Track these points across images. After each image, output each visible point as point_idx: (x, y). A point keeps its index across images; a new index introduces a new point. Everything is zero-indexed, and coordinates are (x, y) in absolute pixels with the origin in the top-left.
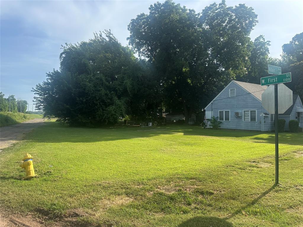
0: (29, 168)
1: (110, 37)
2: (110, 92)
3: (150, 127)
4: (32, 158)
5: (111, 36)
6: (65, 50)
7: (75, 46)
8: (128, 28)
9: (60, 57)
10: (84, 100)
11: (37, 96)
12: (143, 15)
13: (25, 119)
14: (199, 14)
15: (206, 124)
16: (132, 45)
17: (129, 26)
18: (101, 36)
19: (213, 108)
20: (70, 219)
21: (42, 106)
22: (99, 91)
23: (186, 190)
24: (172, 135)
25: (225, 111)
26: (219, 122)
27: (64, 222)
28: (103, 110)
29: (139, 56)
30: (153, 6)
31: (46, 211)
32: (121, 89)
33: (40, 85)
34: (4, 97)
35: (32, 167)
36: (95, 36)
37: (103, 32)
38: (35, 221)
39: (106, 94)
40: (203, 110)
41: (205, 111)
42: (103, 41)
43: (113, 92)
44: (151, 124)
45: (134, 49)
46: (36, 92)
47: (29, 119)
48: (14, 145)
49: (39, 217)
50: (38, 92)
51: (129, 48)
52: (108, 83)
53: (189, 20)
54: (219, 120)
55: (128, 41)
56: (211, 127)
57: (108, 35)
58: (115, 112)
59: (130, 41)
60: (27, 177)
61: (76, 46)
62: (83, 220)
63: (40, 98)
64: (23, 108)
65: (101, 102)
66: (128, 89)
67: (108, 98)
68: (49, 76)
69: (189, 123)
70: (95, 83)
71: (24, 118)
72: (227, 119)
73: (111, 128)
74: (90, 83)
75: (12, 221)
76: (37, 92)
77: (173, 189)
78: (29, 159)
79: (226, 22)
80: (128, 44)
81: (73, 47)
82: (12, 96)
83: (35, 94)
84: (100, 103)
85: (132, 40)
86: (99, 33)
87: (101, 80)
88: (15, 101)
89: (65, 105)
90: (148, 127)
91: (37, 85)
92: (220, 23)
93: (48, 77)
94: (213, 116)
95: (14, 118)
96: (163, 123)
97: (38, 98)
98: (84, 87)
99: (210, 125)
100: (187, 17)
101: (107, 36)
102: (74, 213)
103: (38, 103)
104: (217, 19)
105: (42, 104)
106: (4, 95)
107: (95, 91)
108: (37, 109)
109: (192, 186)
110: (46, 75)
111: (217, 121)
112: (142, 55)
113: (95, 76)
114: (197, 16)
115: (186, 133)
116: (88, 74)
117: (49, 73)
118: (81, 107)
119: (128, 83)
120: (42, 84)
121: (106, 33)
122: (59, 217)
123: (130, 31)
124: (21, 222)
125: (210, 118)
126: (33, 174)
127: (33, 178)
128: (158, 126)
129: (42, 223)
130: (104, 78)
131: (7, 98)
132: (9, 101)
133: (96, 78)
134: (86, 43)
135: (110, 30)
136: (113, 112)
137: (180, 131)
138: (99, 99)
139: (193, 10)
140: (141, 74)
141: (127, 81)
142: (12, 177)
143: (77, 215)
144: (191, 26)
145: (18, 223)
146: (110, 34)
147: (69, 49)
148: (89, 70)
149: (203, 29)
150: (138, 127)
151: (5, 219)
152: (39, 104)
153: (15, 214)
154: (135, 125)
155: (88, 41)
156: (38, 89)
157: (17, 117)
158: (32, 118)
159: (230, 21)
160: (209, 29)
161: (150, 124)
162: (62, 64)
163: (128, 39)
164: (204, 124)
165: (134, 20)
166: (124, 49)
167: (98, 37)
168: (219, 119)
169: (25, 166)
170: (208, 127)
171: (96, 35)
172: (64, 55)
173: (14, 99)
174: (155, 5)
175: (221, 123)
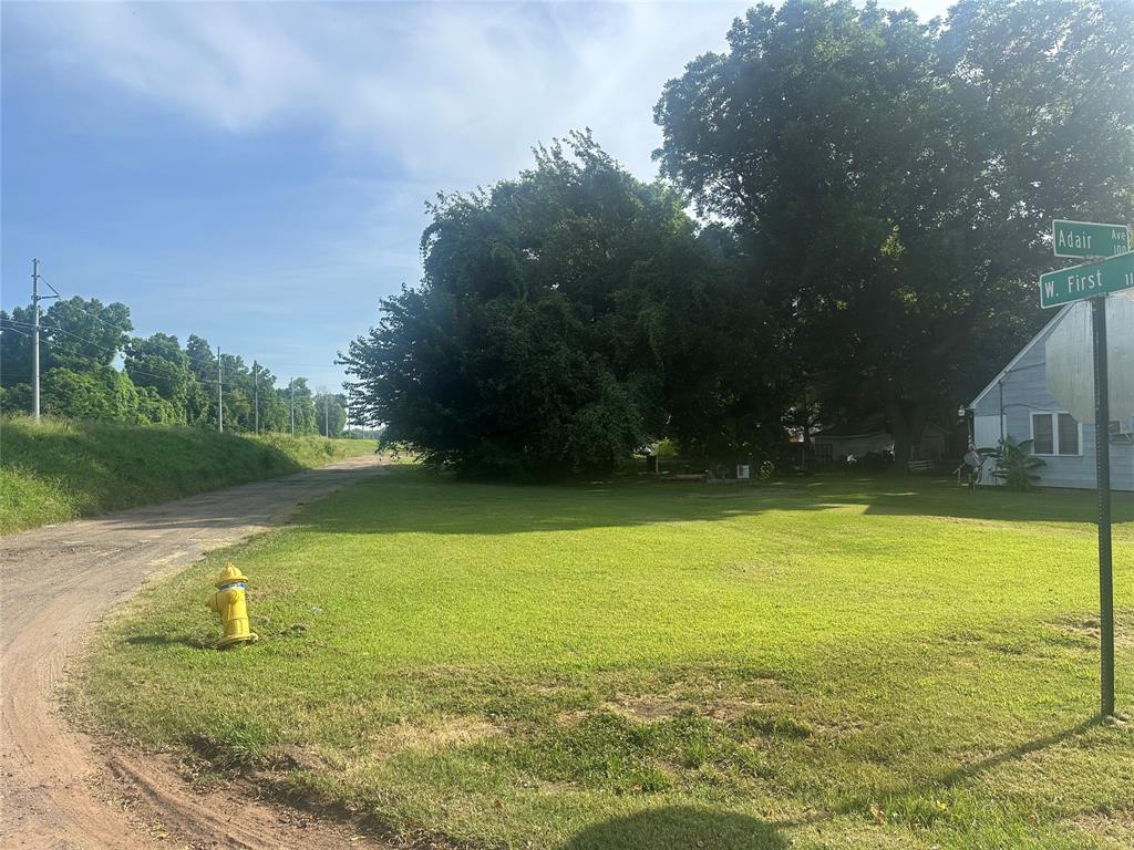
0: (232, 611)
1: (589, 155)
2: (589, 353)
3: (744, 481)
4: (242, 581)
5: (593, 151)
6: (438, 217)
7: (472, 202)
8: (656, 117)
9: (424, 243)
10: (501, 387)
11: (355, 379)
12: (710, 58)
13: (331, 455)
14: (934, 23)
15: (977, 469)
16: (673, 176)
17: (658, 108)
18: (557, 155)
19: (1004, 403)
20: (268, 775)
21: (369, 411)
22: (550, 353)
23: (711, 713)
24: (813, 513)
25: (1060, 415)
26: (1033, 459)
27: (249, 781)
28: (564, 420)
29: (700, 214)
30: (745, 20)
31: (212, 746)
32: (627, 343)
33: (362, 342)
34: (276, 386)
35: (241, 610)
36: (538, 157)
37: (564, 140)
38: (174, 770)
39: (575, 365)
40: (962, 412)
41: (970, 415)
42: (566, 174)
43: (597, 355)
44: (745, 472)
45: (682, 191)
46: (348, 365)
47: (343, 456)
48: (251, 539)
49: (187, 761)
50: (357, 364)
51: (662, 186)
52: (581, 323)
53: (891, 57)
54: (1032, 454)
55: (658, 163)
56: (1001, 482)
57: (581, 149)
58: (604, 427)
59: (663, 162)
60: (226, 639)
61: (476, 199)
62: (302, 782)
63: (362, 384)
64: (334, 420)
65: (558, 393)
66: (651, 340)
67: (580, 375)
68: (388, 311)
69: (912, 464)
70: (536, 327)
71: (328, 452)
72: (1069, 445)
73: (595, 487)
74: (519, 327)
75: (113, 766)
76: (355, 367)
77: (667, 707)
78: (234, 582)
79: (1060, 43)
80: (658, 173)
81: (466, 205)
82: (299, 379)
83: (347, 373)
84: (552, 396)
85: (671, 158)
86: (549, 145)
87: (558, 313)
88: (308, 398)
89: (439, 406)
90: (734, 481)
91: (353, 343)
92: (1031, 51)
93: (384, 314)
94: (1009, 437)
95: (292, 453)
96: (797, 468)
97: (357, 386)
98: (498, 343)
99: (993, 474)
100: (881, 42)
101: (578, 154)
102: (287, 756)
103: (357, 403)
104: (1017, 33)
105: (369, 407)
106: (274, 378)
107: (535, 354)
108: (352, 423)
109: (743, 702)
110: (380, 306)
111: (1023, 457)
112: (709, 210)
113: (536, 302)
114: (927, 34)
115: (879, 506)
116: (514, 295)
117: (388, 300)
118: (489, 414)
119: (652, 316)
120: (367, 337)
121: (576, 142)
122: (242, 766)
123: (663, 127)
124: (133, 769)
125: (995, 445)
126: (243, 630)
127: (238, 642)
128: (775, 476)
129: (188, 779)
130: (566, 307)
131: (285, 387)
132: (290, 398)
133: (540, 309)
134: (514, 185)
135: (587, 129)
136: (598, 429)
137: (861, 496)
138: (549, 384)
139: (908, 14)
140: (703, 281)
141: (648, 311)
142: (186, 641)
143: (292, 764)
144: (905, 76)
145: (123, 773)
146: (589, 147)
147: (451, 212)
148: (516, 280)
149: (957, 83)
150: (697, 480)
151: (97, 759)
152: (359, 406)
153: (129, 745)
154: (687, 473)
155: (518, 180)
156: (357, 356)
157: (301, 449)
158: (354, 451)
159: (1079, 34)
160: (983, 78)
161: (741, 470)
162: (430, 265)
163: (656, 154)
164: (969, 468)
165: (675, 82)
166: (645, 193)
167: (549, 161)
168: (1033, 450)
169: (221, 607)
170: (986, 480)
171: (541, 155)
172: (434, 237)
173: (306, 392)
174: (750, 15)
175: (1040, 464)
